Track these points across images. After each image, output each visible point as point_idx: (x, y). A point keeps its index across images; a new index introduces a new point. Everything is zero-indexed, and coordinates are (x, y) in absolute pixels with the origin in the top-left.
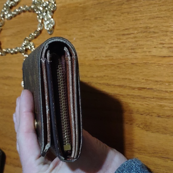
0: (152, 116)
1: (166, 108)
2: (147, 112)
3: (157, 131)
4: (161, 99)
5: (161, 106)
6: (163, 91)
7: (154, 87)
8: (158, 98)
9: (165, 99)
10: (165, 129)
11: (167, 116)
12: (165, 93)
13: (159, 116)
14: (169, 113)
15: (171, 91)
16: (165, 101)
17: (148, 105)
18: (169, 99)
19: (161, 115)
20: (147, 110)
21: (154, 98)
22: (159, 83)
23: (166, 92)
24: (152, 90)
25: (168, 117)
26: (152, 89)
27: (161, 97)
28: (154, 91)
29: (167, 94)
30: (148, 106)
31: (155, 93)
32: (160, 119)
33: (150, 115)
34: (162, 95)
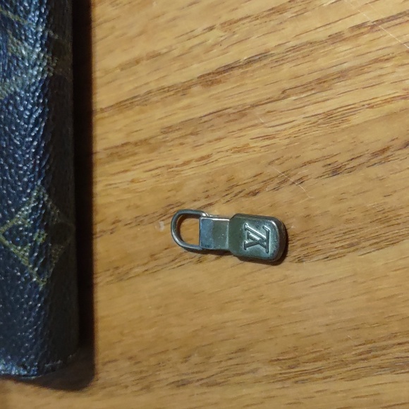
0: (301, 181)
1: (356, 119)
2: (276, 170)
3: (351, 245)
4: (323, 82)
5: (329, 116)
6: (321, 42)
7: (272, 42)
8: (306, 87)
9: (342, 75)
10: (385, 218)
11: (375, 155)
12: (332, 47)
13: (336, 171)
14: (379, 136)
15: (359, 27)
16: (340, 86)
17: (268, 137)
18: (360, 70)
19: (341, 159)
20: (271, 163)
21: (285, 94)
22: (288, 15)
23: (337, 38)
24: (265, 62)
25: (382, 154)
26: (263, 56)
27: (316, 76)
28: (281, 61)
29: (343, 48)
30: (267, 142)
31: (287, 69)
32: (345, 181)
33: (292, 180)
34: (322, 62)
